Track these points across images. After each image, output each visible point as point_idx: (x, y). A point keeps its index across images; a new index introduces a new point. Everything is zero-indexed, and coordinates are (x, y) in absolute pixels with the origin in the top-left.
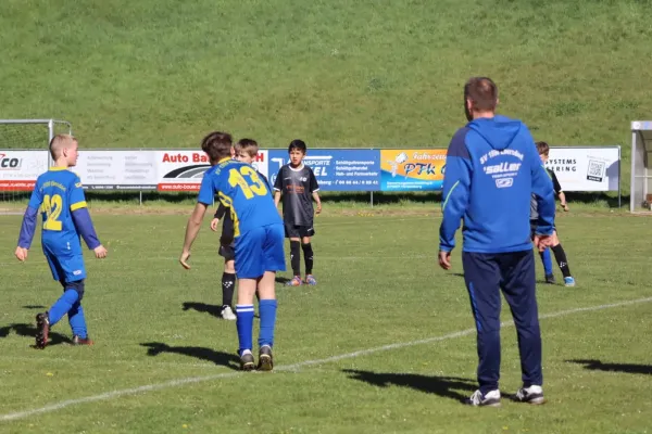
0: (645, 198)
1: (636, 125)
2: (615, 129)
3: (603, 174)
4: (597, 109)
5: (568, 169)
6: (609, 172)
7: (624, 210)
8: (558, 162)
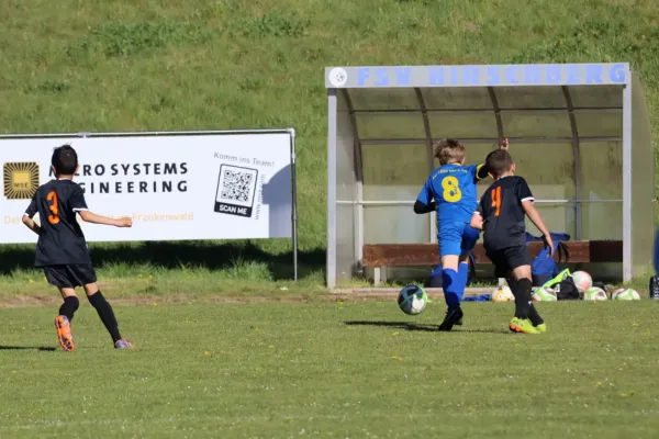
0: (360, 256)
1: (337, 77)
2: (256, 87)
3: (255, 199)
4: (204, 41)
5: (167, 187)
6: (271, 193)
7: (312, 284)
8: (143, 169)
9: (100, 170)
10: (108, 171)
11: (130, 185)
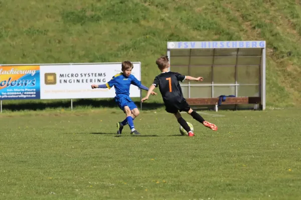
8: (91, 75)
9: (77, 75)
10: (80, 75)
11: (87, 80)
